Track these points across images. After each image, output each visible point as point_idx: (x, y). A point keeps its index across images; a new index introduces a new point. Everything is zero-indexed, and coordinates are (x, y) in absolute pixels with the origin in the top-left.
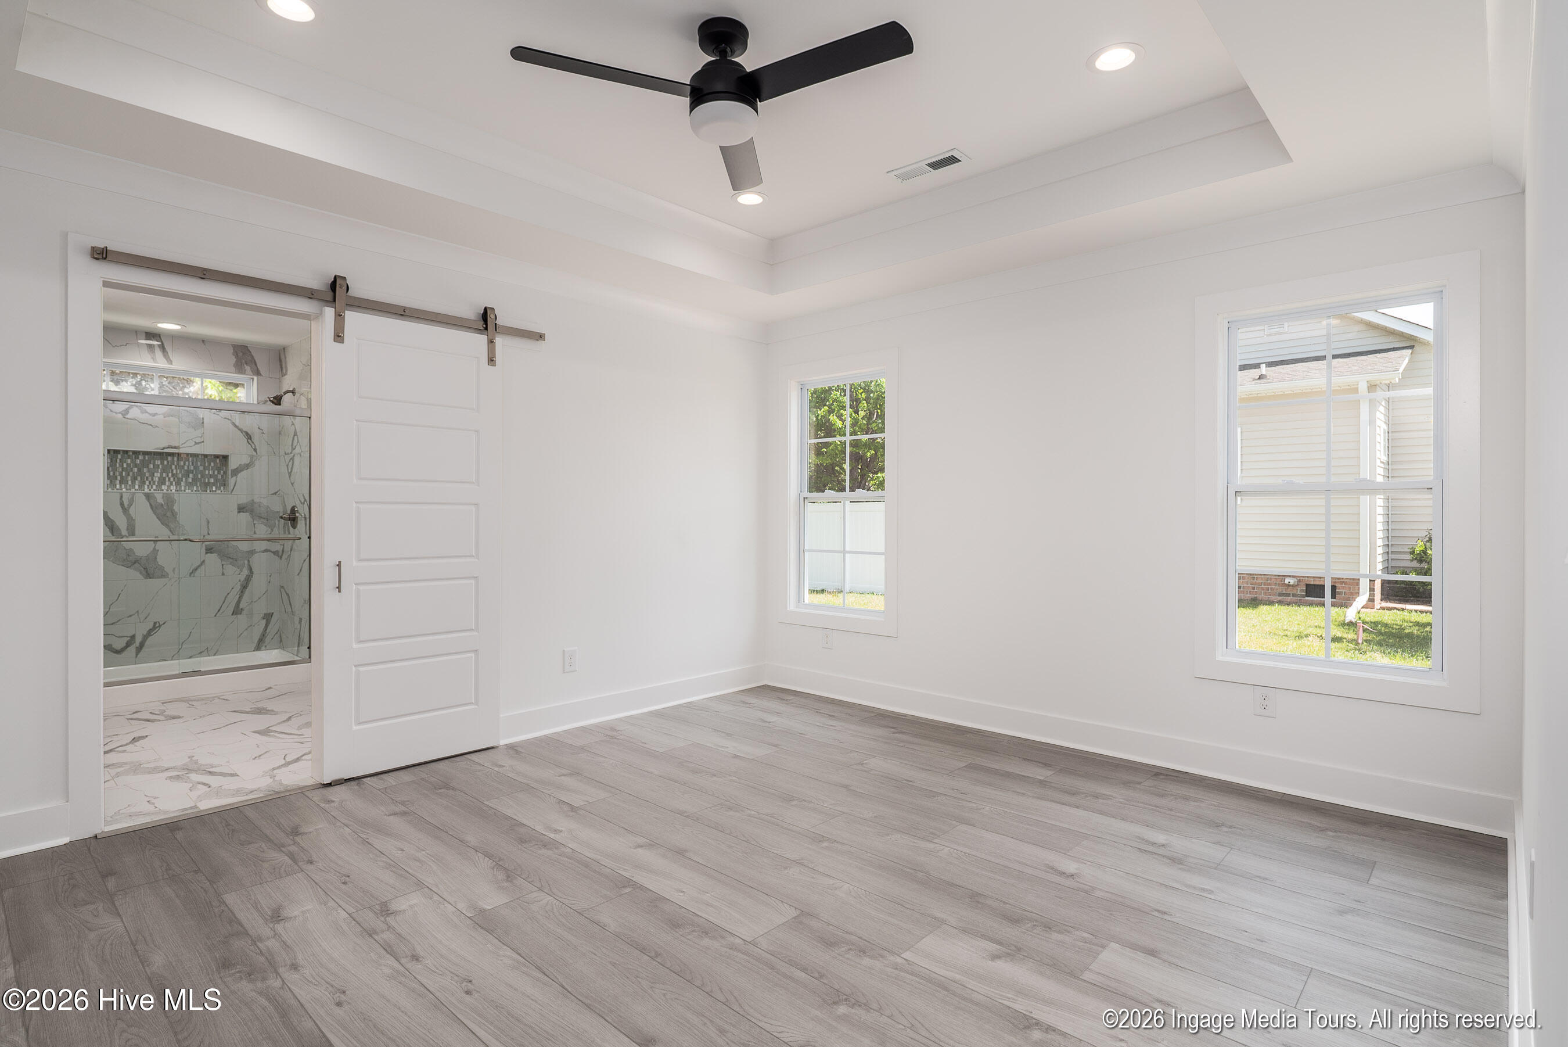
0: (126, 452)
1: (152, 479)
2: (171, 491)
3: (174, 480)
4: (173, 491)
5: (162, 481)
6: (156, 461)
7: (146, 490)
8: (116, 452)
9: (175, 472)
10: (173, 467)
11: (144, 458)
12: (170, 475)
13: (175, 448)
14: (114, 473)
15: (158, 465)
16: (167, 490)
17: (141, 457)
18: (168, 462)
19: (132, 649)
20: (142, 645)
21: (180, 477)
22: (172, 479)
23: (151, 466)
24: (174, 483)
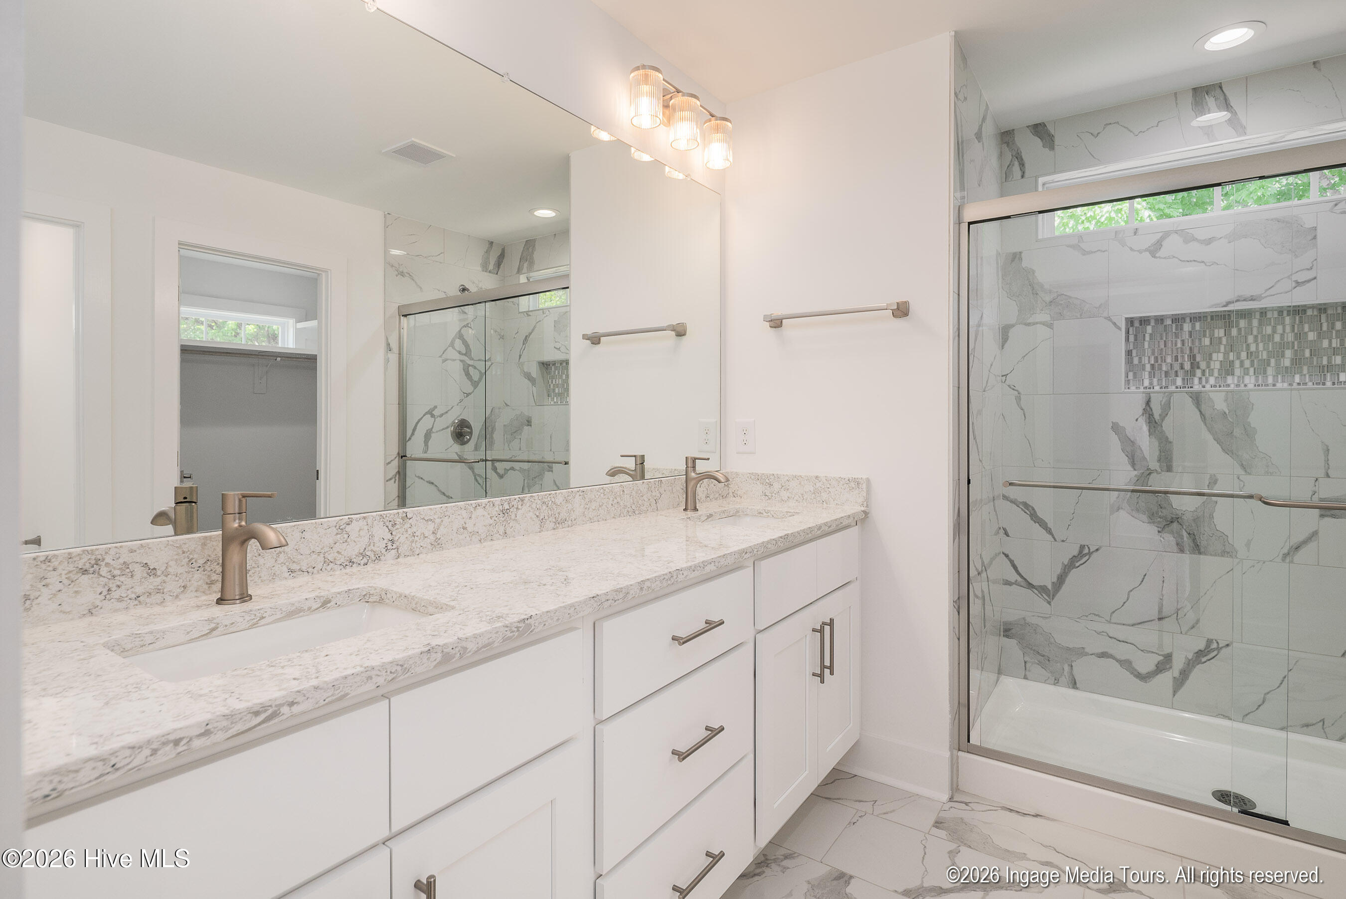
0: (1160, 320)
1: (1208, 366)
2: (1245, 386)
3: (1252, 365)
4: (1251, 386)
5: (1227, 369)
6: (1216, 331)
7: (1197, 387)
8: (1144, 321)
9: (1253, 348)
10: (1250, 339)
11: (1193, 327)
12: (1244, 355)
13: (1252, 299)
14: (1140, 361)
15: (1220, 338)
16: (1238, 386)
17: (1187, 327)
18: (1240, 330)
19: (1166, 679)
20: (1185, 674)
21: (1265, 357)
22: (1247, 363)
23: (1207, 341)
24: (1252, 370)
